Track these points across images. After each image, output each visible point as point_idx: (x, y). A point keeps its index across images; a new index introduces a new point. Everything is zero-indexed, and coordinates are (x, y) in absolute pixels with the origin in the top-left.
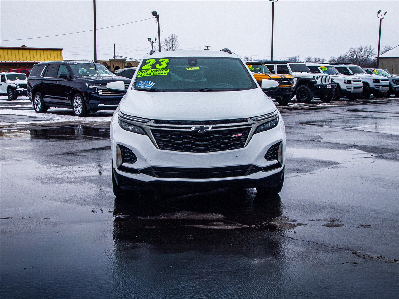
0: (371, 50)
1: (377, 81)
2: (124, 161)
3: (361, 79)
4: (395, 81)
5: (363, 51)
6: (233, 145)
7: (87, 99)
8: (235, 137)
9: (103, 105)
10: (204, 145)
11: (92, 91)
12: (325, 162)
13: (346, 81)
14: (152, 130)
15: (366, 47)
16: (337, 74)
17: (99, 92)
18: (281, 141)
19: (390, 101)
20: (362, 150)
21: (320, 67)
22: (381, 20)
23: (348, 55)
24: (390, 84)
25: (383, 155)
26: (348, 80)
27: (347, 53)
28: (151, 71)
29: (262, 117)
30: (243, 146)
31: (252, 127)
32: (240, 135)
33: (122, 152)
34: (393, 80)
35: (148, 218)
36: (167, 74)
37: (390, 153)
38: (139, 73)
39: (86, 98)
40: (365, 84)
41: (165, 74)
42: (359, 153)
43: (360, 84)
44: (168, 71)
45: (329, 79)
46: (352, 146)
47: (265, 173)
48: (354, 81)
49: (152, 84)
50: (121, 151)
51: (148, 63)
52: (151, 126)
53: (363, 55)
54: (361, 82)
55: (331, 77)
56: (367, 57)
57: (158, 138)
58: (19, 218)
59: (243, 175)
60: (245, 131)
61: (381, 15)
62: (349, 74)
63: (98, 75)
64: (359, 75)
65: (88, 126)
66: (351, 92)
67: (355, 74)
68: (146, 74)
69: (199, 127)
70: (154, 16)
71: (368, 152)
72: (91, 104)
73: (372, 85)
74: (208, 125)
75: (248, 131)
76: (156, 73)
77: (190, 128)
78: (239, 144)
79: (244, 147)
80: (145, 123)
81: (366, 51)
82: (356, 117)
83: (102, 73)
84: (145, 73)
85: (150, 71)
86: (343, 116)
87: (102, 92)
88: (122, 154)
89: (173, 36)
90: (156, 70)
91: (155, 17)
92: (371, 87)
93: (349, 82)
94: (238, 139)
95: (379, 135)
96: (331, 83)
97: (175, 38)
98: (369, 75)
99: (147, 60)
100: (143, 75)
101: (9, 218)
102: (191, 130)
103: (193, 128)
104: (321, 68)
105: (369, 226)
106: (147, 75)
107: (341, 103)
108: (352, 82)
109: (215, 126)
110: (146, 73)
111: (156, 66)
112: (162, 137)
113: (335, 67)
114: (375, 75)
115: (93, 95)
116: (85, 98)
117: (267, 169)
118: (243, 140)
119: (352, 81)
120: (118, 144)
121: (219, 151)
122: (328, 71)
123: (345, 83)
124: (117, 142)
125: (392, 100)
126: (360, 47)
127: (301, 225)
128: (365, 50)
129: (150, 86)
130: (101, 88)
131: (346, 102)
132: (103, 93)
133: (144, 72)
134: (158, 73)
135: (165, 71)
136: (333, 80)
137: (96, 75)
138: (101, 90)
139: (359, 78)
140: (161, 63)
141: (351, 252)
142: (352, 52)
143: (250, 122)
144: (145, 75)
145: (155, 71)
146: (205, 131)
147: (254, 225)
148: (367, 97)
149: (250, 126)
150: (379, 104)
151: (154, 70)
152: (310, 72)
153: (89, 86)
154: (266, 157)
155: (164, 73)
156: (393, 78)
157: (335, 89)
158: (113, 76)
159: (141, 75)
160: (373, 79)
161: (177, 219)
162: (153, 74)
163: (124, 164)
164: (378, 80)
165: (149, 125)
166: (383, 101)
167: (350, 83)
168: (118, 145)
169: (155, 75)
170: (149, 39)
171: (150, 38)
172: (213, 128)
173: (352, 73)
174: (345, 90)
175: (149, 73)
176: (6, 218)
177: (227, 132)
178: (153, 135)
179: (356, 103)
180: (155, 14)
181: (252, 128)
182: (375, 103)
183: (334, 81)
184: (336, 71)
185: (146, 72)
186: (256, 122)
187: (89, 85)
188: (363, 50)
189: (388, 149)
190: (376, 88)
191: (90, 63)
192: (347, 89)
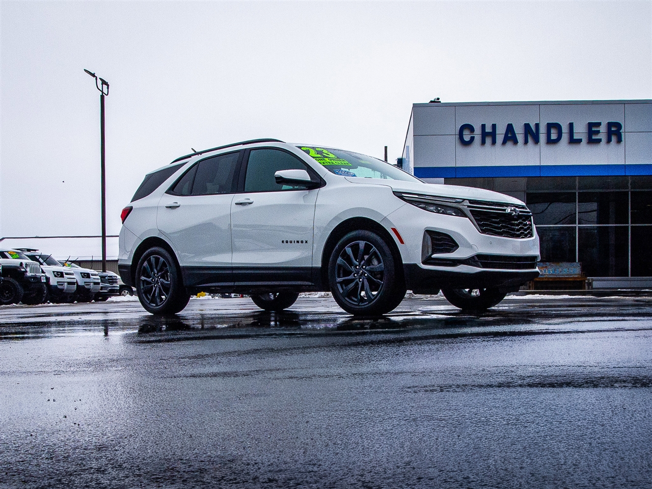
1: (87, 276)
2: (435, 251)
8: (528, 224)
13: (56, 274)
14: (471, 211)
21: (8, 252)
26: (57, 272)
30: (532, 235)
33: (432, 239)
41: (349, 164)
48: (66, 274)
52: (468, 207)
66: (63, 289)
69: (513, 209)
73: (81, 281)
78: (530, 232)
80: (459, 203)
85: (327, 160)
88: (432, 242)
92: (79, 284)
93: (61, 274)
103: (509, 209)
104: (10, 254)
108: (65, 276)
112: (481, 219)
119: (64, 274)
120: (425, 230)
121: (525, 238)
123: (55, 276)
134: (340, 163)
135: (344, 161)
146: (517, 214)
162: (336, 163)
163: (436, 256)
164: (88, 274)
165: (465, 205)
167: (62, 276)
168: (426, 232)
174: (56, 287)
178: (473, 216)
192: (59, 285)
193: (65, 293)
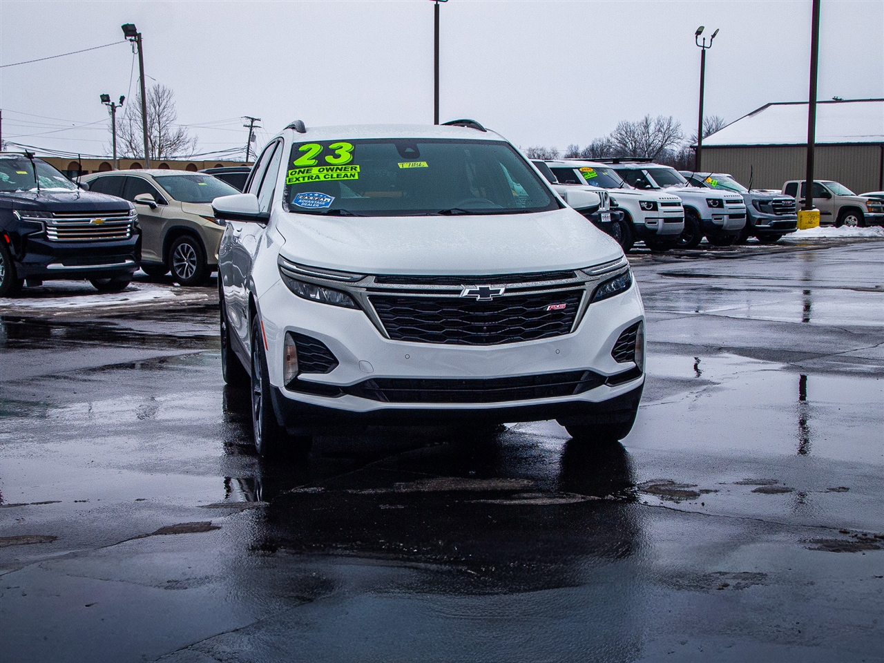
0: (671, 128)
1: (718, 203)
2: (302, 369)
3: (679, 200)
4: (758, 203)
5: (651, 132)
6: (548, 328)
7: (17, 251)
8: (552, 311)
9: (60, 266)
10: (490, 329)
11: (33, 230)
12: (682, 381)
13: (645, 205)
14: (372, 298)
15: (659, 121)
16: (621, 187)
17: (49, 232)
18: (642, 321)
19: (751, 252)
20: (747, 356)
21: (578, 168)
22: (703, 52)
23: (613, 140)
24: (748, 210)
25: (800, 364)
26: (648, 202)
27: (611, 135)
28: (319, 171)
29: (602, 268)
30: (568, 331)
31: (585, 290)
32: (563, 306)
33: (298, 347)
34: (754, 202)
35: (371, 491)
36: (356, 177)
37: (815, 360)
38: (291, 174)
39: (15, 248)
40: (690, 211)
41: (354, 176)
42: (745, 363)
43: (679, 212)
44: (358, 170)
45: (606, 198)
46: (720, 349)
47: (613, 389)
48: (663, 204)
49: (329, 199)
50: (296, 346)
51: (305, 152)
52: (369, 289)
53: (651, 141)
54: (680, 205)
55: (610, 195)
56: (662, 146)
57: (385, 315)
58: (76, 502)
59: (570, 393)
60: (573, 297)
61: (704, 39)
62: (649, 186)
63: (41, 189)
64: (672, 189)
65: (38, 318)
66: (656, 230)
67: (662, 186)
68: (309, 177)
69: (478, 289)
70: (128, 38)
71: (763, 359)
72: (27, 263)
73: (705, 213)
74: (496, 286)
75: (576, 299)
76: (332, 175)
77: (459, 292)
78: (560, 325)
79: (574, 331)
80: (355, 282)
81: (659, 130)
82: (692, 289)
83: (50, 186)
84: (305, 174)
85: (315, 171)
86: (662, 287)
87: (56, 233)
88: (298, 353)
89: (161, 90)
90: (330, 168)
91: (131, 40)
92: (703, 218)
93: (653, 206)
94: (557, 315)
95: (769, 326)
96: (610, 209)
97: (166, 95)
98: (697, 189)
99: (300, 146)
100: (301, 179)
101: (51, 502)
102: (460, 296)
103: (466, 291)
104: (582, 173)
105: (845, 489)
106: (310, 180)
107: (637, 258)
108: (660, 207)
109: (512, 287)
110: (308, 175)
111: (326, 158)
112: (395, 312)
113: (615, 170)
114: (708, 188)
115: (33, 240)
116: (12, 248)
117: (616, 380)
118: (569, 316)
119: (659, 205)
120: (288, 332)
121: (522, 340)
122: (599, 180)
123: (643, 209)
124: (287, 327)
125: (756, 249)
126: (643, 118)
127: (707, 491)
128: (658, 128)
129: (324, 203)
130: (55, 221)
131: (649, 256)
132: (58, 237)
133: (303, 173)
134: (335, 175)
135: (351, 170)
136: (615, 202)
137: (35, 190)
138: (56, 229)
139: (676, 196)
140: (337, 152)
141: (837, 531)
142: (623, 133)
143: (580, 277)
144: (306, 180)
145: (328, 171)
146: (491, 298)
147: (610, 496)
148: (695, 244)
149: (582, 287)
150: (726, 260)
151: (325, 167)
152: (557, 182)
153: (24, 217)
154: (614, 353)
155: (349, 176)
156: (752, 195)
157: (621, 223)
158: (78, 193)
159: (297, 179)
160: (708, 200)
161: (434, 492)
162: (325, 177)
163: (304, 376)
164: (720, 201)
165: (366, 286)
166: (733, 254)
167: (655, 208)
168: (288, 334)
169: (330, 179)
170: (105, 98)
171: (108, 96)
172: (507, 291)
173: (655, 185)
174: (643, 226)
175: (315, 176)
176: (45, 503)
177: (534, 300)
178: (375, 307)
179: (672, 258)
180: (129, 30)
181: (585, 292)
182: (718, 257)
183: (617, 205)
184: (619, 180)
185: (307, 173)
186: (592, 278)
187: (22, 215)
188: (652, 129)
189: (805, 353)
190: (715, 222)
191: (15, 158)
192: (648, 223)
193: (661, 236)
